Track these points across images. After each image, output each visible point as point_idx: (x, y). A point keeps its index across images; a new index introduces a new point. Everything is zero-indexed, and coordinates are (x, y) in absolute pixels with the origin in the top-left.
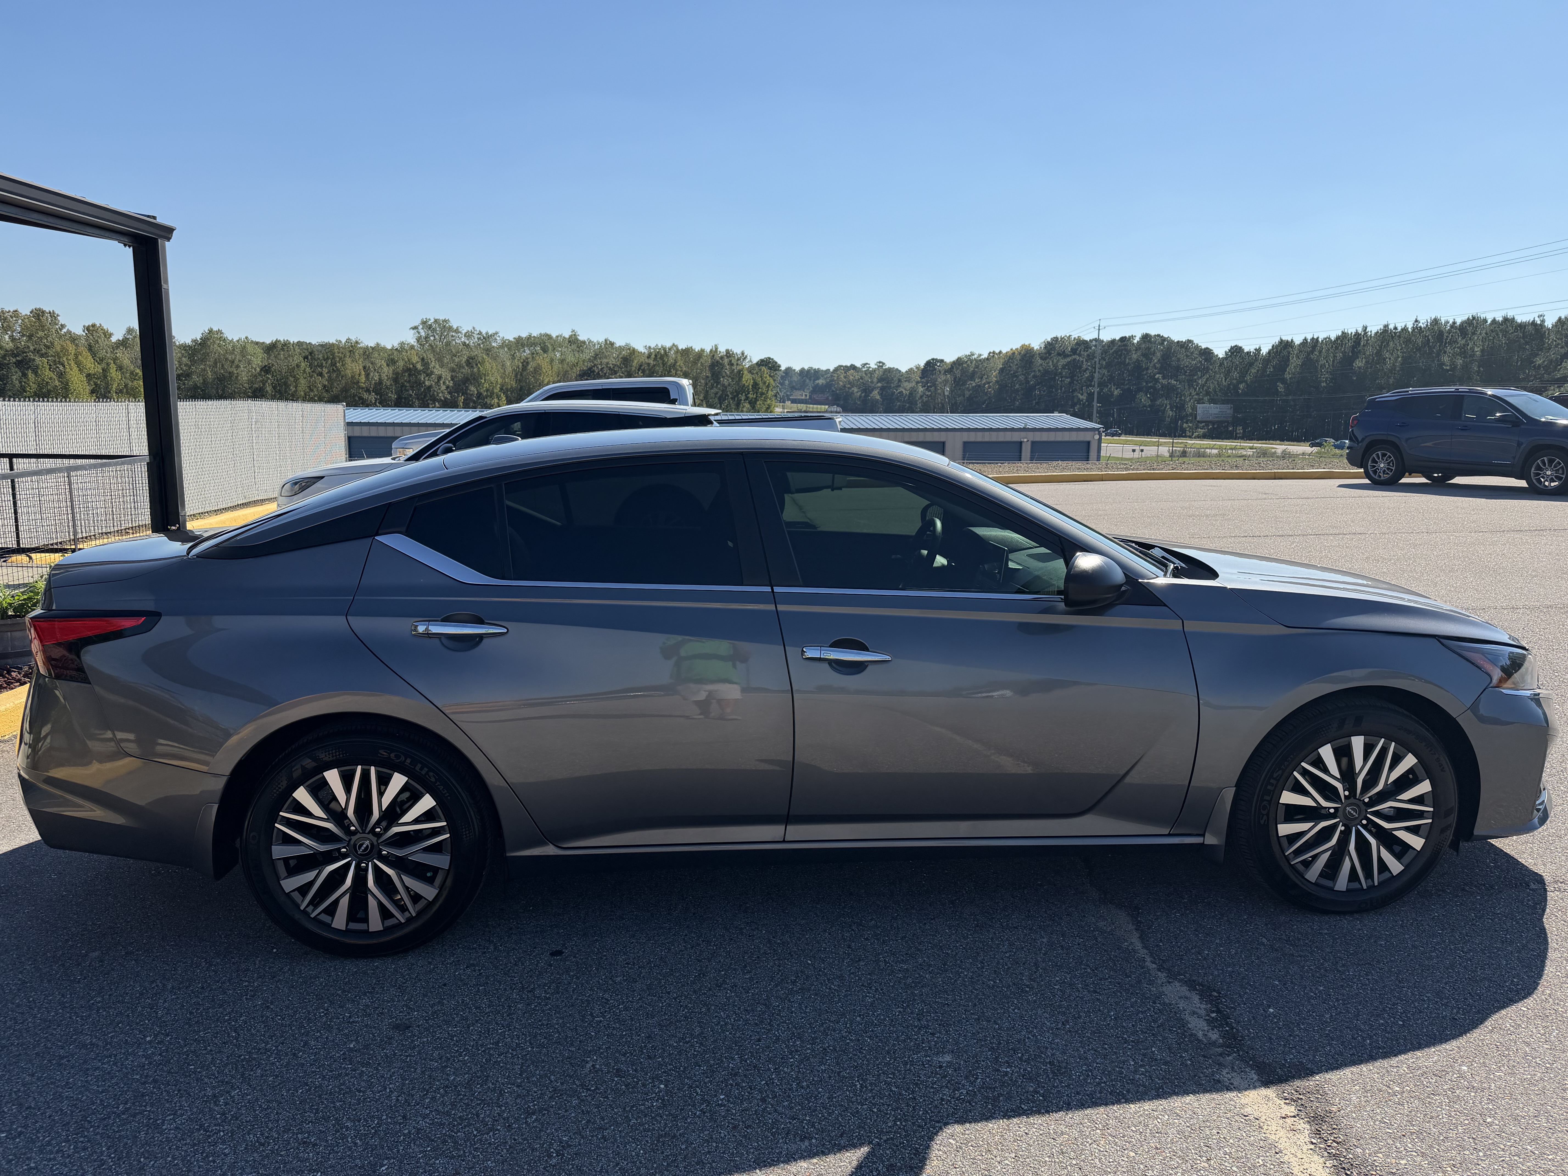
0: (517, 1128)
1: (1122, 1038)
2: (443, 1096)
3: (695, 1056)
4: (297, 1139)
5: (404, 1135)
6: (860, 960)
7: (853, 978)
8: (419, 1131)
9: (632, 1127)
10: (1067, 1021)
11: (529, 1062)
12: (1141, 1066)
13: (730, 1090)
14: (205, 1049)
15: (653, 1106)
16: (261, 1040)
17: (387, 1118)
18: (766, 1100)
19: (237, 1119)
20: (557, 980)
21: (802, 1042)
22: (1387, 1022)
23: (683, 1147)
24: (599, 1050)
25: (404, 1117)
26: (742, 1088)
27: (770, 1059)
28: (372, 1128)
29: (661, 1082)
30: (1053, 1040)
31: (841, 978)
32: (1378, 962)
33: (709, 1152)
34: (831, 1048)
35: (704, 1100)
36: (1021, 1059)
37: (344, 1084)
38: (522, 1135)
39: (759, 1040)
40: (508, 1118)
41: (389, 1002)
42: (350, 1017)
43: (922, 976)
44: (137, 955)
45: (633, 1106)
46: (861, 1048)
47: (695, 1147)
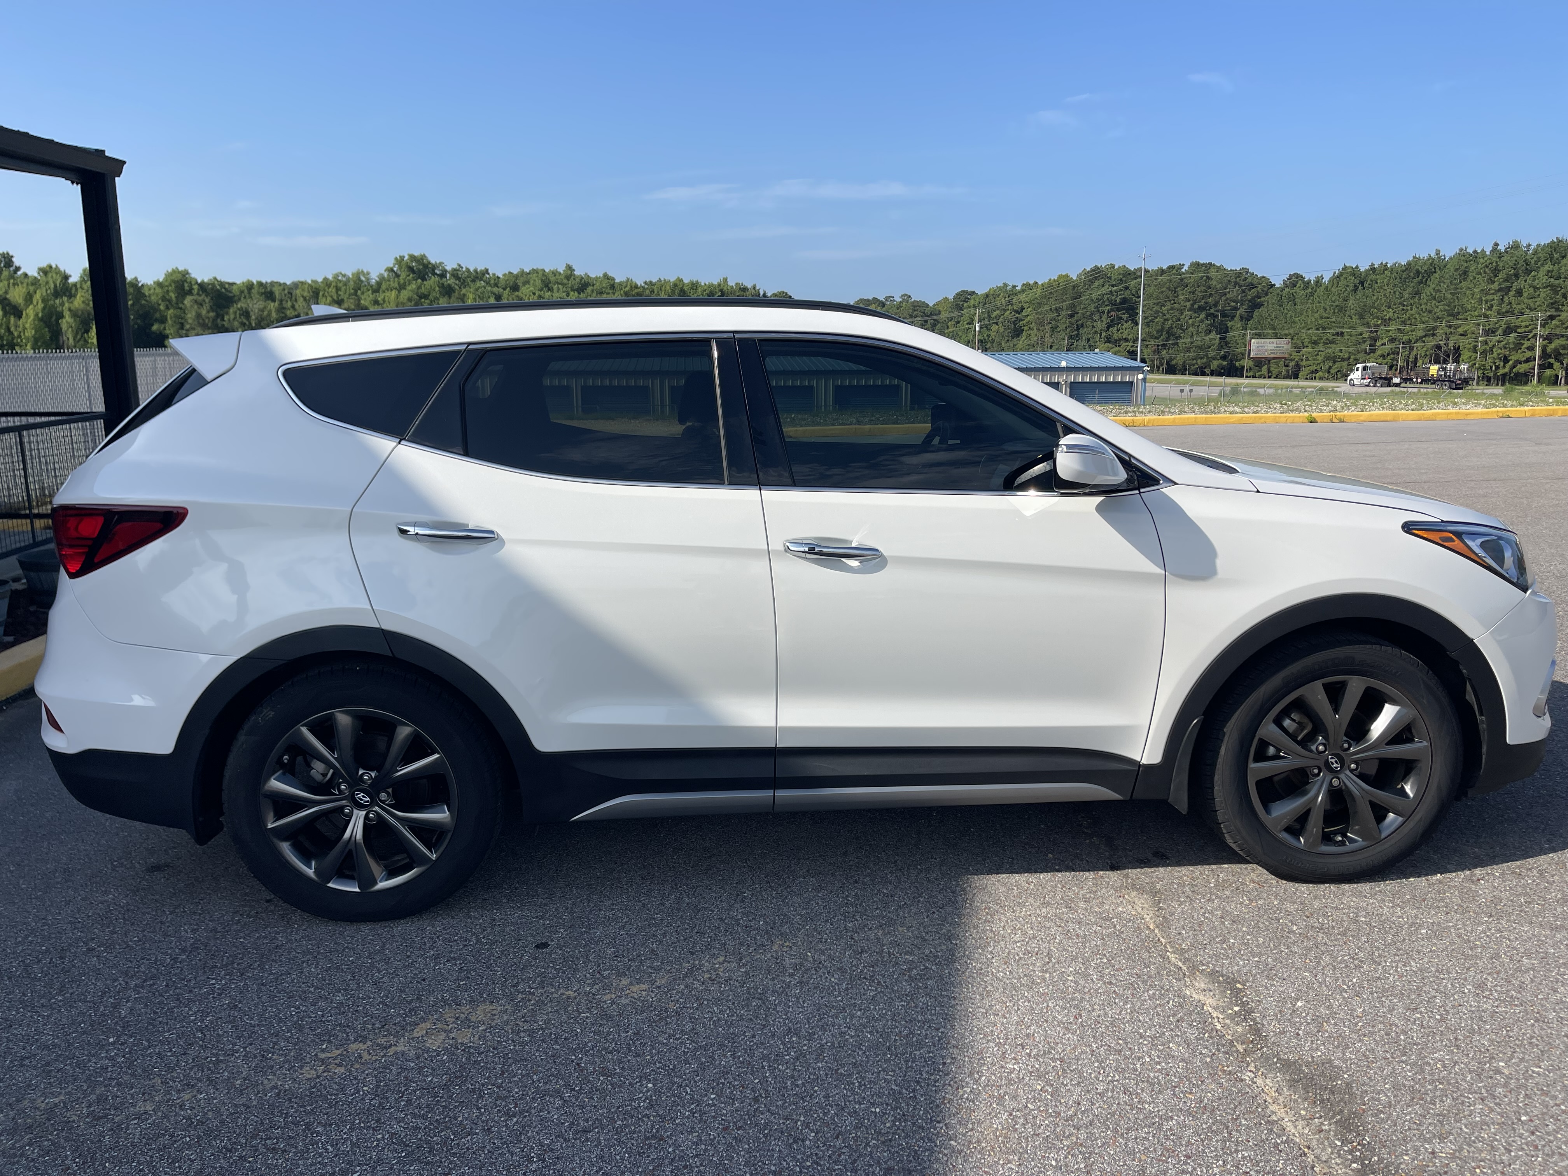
0: (497, 1132)
1: (1138, 1033)
2: (418, 1098)
3: (685, 1053)
4: (265, 1145)
5: (378, 1140)
6: (862, 952)
7: (854, 971)
8: (392, 1135)
9: (617, 1128)
10: (1081, 1015)
11: (510, 1061)
12: (1159, 1063)
13: (722, 1089)
14: (171, 1051)
15: (640, 1107)
16: (228, 1040)
17: (360, 1123)
18: (758, 1100)
19: (203, 1123)
20: (543, 973)
21: (799, 1038)
22: (1424, 1016)
23: (670, 1150)
24: (585, 1048)
25: (378, 1121)
26: (734, 1086)
27: (764, 1056)
28: (345, 1133)
29: (649, 1080)
30: (1064, 1034)
31: (842, 970)
32: (1418, 952)
33: (697, 1156)
34: (829, 1044)
35: (692, 1100)
36: (1029, 1055)
37: (314, 1087)
38: (502, 1139)
39: (754, 1036)
40: (488, 1120)
41: (363, 999)
42: (323, 1016)
43: (927, 968)
44: (99, 951)
45: (618, 1108)
46: (861, 1044)
47: (683, 1150)
